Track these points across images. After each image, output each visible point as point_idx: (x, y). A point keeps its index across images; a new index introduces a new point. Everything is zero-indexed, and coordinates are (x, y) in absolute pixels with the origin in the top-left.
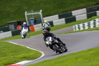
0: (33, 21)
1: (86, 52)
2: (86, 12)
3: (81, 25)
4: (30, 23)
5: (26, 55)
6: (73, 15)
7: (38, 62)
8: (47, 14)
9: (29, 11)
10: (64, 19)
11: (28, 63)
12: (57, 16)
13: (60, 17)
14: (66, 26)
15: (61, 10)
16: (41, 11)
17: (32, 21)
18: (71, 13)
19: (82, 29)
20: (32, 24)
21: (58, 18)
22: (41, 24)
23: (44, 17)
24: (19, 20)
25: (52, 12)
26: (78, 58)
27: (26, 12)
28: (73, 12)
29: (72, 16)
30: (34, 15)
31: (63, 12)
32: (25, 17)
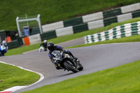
0: (28, 30)
1: (103, 73)
2: (102, 17)
3: (96, 36)
4: (23, 33)
6: (84, 21)
7: (35, 88)
8: (47, 20)
9: (21, 16)
10: (71, 27)
12: (61, 22)
13: (66, 25)
14: (75, 38)
15: (68, 15)
16: (39, 16)
17: (25, 31)
18: (82, 19)
19: (96, 41)
20: (27, 34)
21: (63, 26)
22: (38, 35)
23: (42, 24)
24: (7, 30)
25: (54, 18)
26: (91, 82)
27: (18, 18)
28: (84, 17)
29: (82, 23)
30: (29, 22)
31: (70, 17)
32: (16, 25)
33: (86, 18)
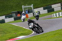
0: (28, 11)
3: (57, 14)
5: (23, 32)
6: (52, 7)
7: (30, 37)
8: (36, 7)
10: (47, 10)
11: (24, 37)
12: (42, 8)
13: (44, 9)
14: (48, 15)
16: (32, 5)
17: (26, 11)
18: (51, 6)
19: (58, 16)
20: (27, 13)
21: (43, 9)
22: (32, 13)
23: (34, 9)
24: (18, 11)
25: (39, 6)
26: (55, 34)
27: (23, 6)
28: (52, 6)
29: (52, 8)
30: (28, 7)
31: (46, 6)
32: (22, 9)
33: (53, 6)
